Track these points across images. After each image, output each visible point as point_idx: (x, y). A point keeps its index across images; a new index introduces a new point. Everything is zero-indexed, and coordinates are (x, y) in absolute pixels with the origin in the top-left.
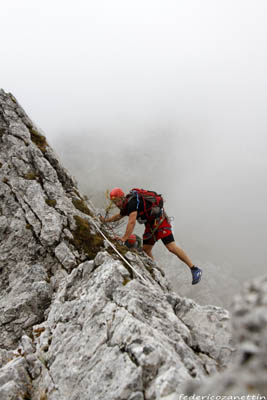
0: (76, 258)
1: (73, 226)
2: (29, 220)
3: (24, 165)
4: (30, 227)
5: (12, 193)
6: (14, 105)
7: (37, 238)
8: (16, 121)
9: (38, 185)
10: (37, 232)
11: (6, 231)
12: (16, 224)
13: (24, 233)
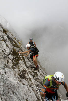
1: (12, 51)
10: (5, 53)
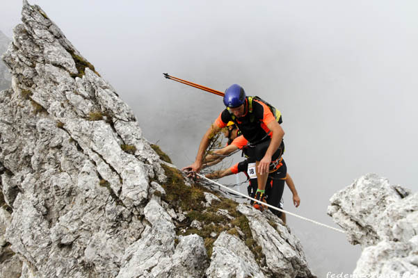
0: (173, 219)
2: (103, 174)
3: (83, 102)
4: (105, 183)
5: (72, 140)
6: (45, 22)
7: (116, 198)
8: (52, 43)
9: (108, 126)
11: (71, 193)
12: (85, 181)
13: (99, 193)
